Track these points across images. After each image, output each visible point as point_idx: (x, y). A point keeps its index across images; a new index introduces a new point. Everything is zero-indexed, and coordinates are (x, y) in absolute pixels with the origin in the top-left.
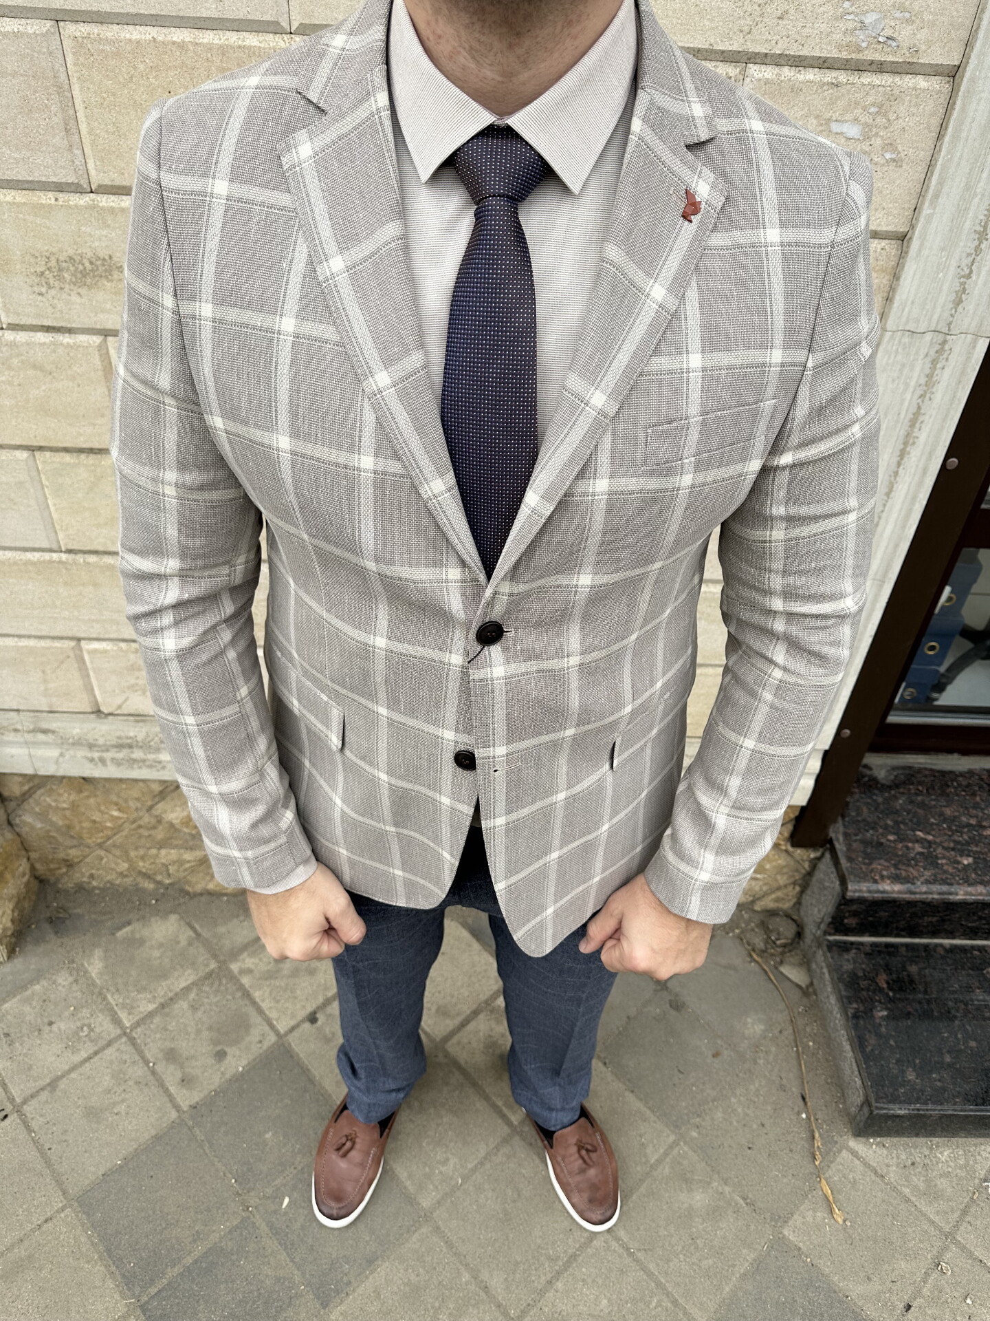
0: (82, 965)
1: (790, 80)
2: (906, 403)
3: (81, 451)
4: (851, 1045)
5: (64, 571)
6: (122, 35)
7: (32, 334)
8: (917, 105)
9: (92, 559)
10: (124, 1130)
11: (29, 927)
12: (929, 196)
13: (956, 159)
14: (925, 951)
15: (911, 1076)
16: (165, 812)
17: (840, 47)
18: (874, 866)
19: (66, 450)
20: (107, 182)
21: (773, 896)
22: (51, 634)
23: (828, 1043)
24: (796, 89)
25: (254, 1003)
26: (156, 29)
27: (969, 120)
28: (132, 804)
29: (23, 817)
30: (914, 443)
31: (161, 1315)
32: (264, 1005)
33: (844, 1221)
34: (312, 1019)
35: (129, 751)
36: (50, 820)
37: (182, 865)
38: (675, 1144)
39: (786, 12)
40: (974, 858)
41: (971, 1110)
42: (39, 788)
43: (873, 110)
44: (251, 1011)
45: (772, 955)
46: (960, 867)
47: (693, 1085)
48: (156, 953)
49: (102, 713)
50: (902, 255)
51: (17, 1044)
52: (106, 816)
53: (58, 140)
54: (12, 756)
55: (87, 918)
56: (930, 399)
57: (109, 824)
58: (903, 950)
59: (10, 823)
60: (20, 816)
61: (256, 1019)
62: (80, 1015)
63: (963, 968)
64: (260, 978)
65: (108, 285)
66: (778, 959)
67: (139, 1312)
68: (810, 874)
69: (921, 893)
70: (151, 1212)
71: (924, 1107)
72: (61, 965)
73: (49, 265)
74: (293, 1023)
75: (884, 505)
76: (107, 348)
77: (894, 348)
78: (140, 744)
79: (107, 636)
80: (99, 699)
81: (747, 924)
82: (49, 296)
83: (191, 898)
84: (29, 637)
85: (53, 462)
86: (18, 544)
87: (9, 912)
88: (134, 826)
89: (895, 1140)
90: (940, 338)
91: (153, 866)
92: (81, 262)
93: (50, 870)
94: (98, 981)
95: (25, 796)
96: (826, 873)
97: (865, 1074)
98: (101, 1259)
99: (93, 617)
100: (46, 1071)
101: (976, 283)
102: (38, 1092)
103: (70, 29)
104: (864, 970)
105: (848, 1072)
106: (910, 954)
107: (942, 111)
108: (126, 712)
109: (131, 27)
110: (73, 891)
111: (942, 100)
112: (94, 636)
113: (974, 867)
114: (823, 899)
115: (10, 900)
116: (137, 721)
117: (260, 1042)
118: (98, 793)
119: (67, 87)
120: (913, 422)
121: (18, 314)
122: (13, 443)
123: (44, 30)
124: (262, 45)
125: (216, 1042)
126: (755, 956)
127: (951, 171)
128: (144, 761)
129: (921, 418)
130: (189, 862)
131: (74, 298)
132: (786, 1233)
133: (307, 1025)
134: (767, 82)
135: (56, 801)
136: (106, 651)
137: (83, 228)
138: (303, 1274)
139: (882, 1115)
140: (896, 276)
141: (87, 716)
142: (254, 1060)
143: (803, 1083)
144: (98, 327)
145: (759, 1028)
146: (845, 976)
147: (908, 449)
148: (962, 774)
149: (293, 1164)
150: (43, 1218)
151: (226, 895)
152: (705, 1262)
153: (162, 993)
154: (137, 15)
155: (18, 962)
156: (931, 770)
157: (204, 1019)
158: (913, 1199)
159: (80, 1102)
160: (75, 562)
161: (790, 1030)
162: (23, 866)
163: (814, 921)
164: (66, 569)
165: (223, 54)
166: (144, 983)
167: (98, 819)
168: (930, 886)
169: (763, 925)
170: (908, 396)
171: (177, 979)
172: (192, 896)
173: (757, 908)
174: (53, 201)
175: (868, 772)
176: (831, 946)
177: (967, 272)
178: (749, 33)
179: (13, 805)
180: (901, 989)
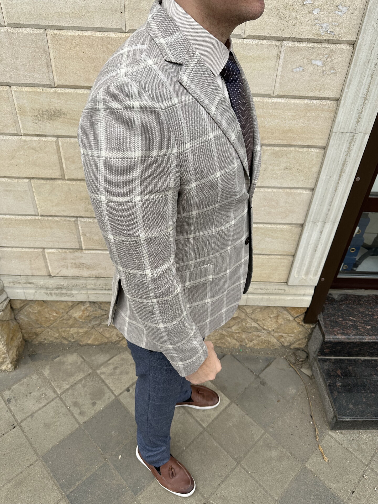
0: (42, 372)
1: (297, 46)
2: (341, 158)
3: (48, 179)
4: (328, 396)
5: (40, 223)
6: (68, 33)
7: (32, 137)
8: (341, 54)
9: (50, 218)
10: (59, 432)
11: (22, 358)
12: (347, 85)
13: (355, 72)
14: (354, 361)
15: (351, 406)
16: (73, 313)
17: (314, 35)
18: (335, 329)
19: (42, 179)
20: (61, 84)
21: (298, 343)
22: (34, 247)
23: (320, 396)
24: (299, 49)
25: (106, 385)
26: (79, 31)
27: (359, 59)
28: (61, 311)
29: (20, 316)
30: (344, 172)
31: (74, 499)
32: (110, 385)
33: (328, 461)
34: (128, 390)
35: (61, 290)
36: (30, 317)
37: (78, 334)
38: (264, 433)
39: (296, 23)
40: (371, 326)
41: (374, 418)
42: (27, 305)
43: (326, 56)
44: (105, 387)
45: (298, 365)
46: (366, 329)
47: (270, 412)
48: (69, 367)
49: (51, 276)
50: (338, 106)
51: (18, 401)
52: (51, 316)
53: (45, 69)
54: (18, 293)
55: (43, 354)
56: (349, 156)
57: (52, 319)
58: (346, 361)
59: (15, 319)
60: (19, 316)
61: (107, 390)
62: (41, 390)
63: (369, 367)
64: (107, 376)
65: (60, 119)
66: (300, 366)
67: (66, 498)
68: (311, 334)
69: (352, 339)
70: (70, 461)
71: (356, 417)
72: (34, 372)
73: (39, 113)
74: (121, 391)
75: (334, 195)
76: (58, 142)
77: (336, 138)
78: (65, 287)
79: (54, 247)
80: (50, 270)
81: (288, 354)
82: (39, 124)
83: (82, 347)
84: (26, 248)
85: (37, 183)
86: (23, 213)
87: (15, 352)
88: (61, 319)
89: (346, 431)
90: (352, 134)
91: (68, 335)
92: (50, 112)
93: (29, 337)
94: (48, 377)
95: (22, 308)
96: (317, 334)
97: (334, 406)
98: (51, 478)
99: (50, 240)
100: (29, 410)
101: (364, 115)
102: (26, 418)
103: (50, 32)
104: (332, 369)
105: (327, 406)
106: (349, 363)
107: (350, 56)
108: (60, 275)
109: (71, 31)
110: (37, 345)
111: (350, 52)
112: (50, 247)
113: (371, 329)
114: (316, 343)
115: (15, 347)
116: (64, 279)
117: (109, 399)
118: (49, 307)
119: (48, 51)
120: (344, 165)
121: (27, 130)
122: (23, 176)
123: (41, 32)
124: (116, 36)
125: (92, 399)
126: (292, 365)
127: (354, 76)
128: (66, 294)
129: (346, 163)
130: (81, 333)
131: (48, 124)
132: (307, 466)
133: (126, 392)
134: (290, 47)
135: (33, 310)
136: (54, 253)
137: (52, 100)
138: (127, 483)
139: (341, 421)
140: (336, 113)
141: (46, 277)
142: (107, 405)
143: (311, 411)
144: (56, 134)
145: (294, 391)
146: (325, 371)
147: (342, 174)
148: (365, 297)
149: (122, 443)
150: (30, 464)
151: (95, 345)
152: (277, 477)
153: (72, 381)
154: (73, 27)
155: (18, 371)
156: (354, 295)
157: (88, 391)
158: (354, 453)
159: (42, 421)
160: (44, 220)
161: (305, 392)
162: (20, 335)
163: (313, 351)
164: (41, 222)
165: (103, 40)
166: (65, 378)
167: (48, 317)
168: (356, 336)
169: (294, 354)
170: (342, 155)
171: (77, 376)
172: (82, 346)
173: (292, 347)
174: (41, 91)
175: (331, 296)
176: (320, 360)
177: (361, 111)
178: (283, 31)
179: (17, 312)
180: (346, 375)
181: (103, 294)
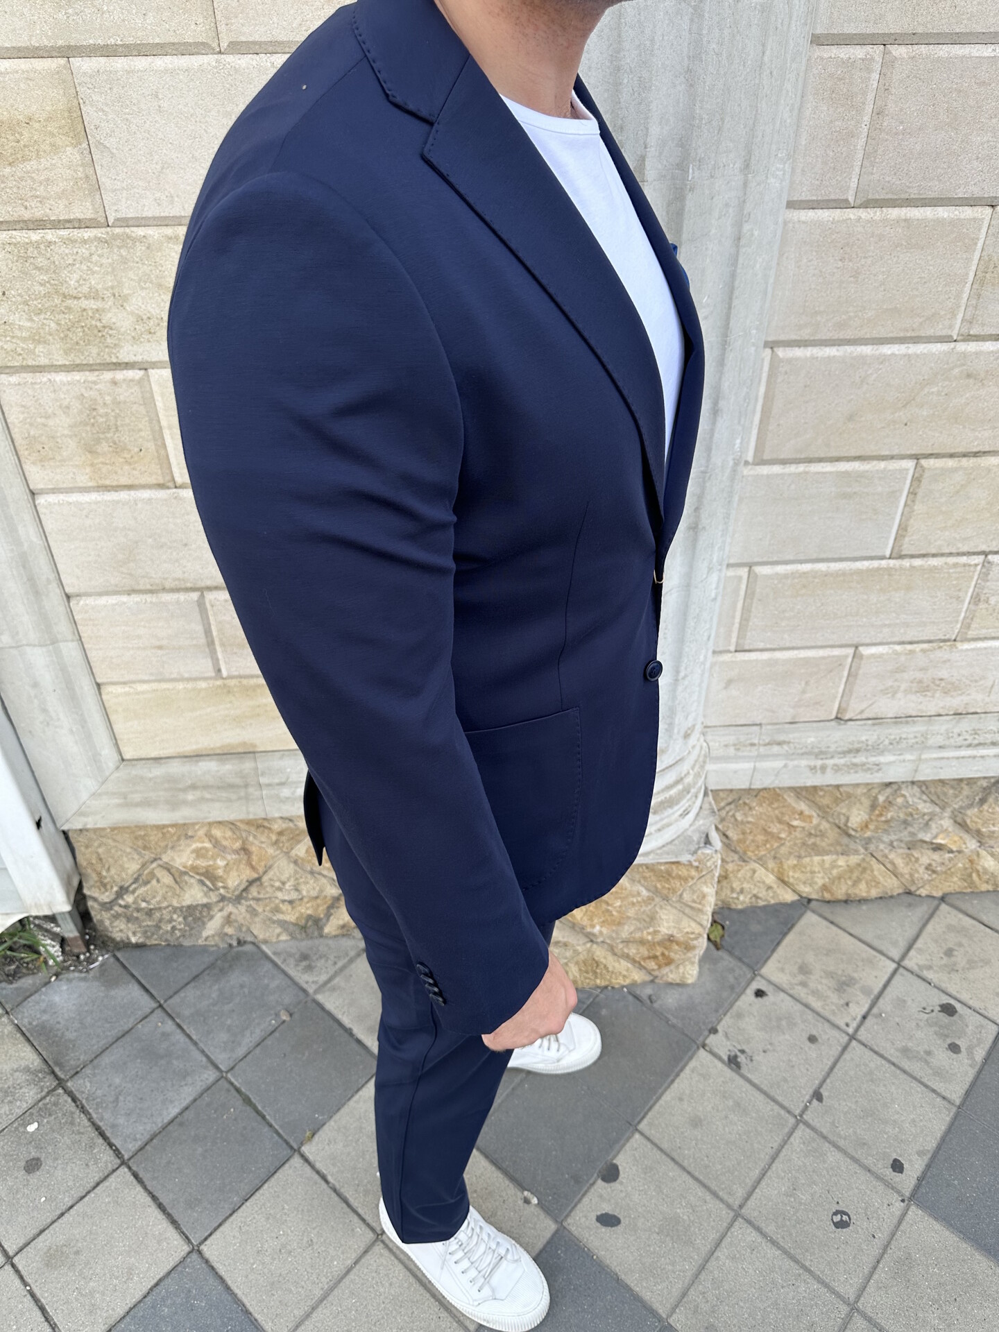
181: (958, 758)
